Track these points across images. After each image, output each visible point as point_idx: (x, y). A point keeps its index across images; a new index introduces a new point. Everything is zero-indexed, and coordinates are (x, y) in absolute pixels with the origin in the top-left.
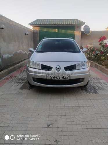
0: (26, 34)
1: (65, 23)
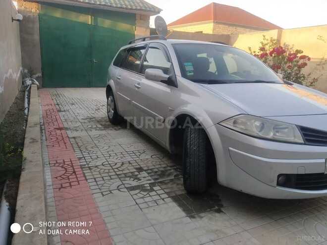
0: (13, 20)
1: (114, 4)
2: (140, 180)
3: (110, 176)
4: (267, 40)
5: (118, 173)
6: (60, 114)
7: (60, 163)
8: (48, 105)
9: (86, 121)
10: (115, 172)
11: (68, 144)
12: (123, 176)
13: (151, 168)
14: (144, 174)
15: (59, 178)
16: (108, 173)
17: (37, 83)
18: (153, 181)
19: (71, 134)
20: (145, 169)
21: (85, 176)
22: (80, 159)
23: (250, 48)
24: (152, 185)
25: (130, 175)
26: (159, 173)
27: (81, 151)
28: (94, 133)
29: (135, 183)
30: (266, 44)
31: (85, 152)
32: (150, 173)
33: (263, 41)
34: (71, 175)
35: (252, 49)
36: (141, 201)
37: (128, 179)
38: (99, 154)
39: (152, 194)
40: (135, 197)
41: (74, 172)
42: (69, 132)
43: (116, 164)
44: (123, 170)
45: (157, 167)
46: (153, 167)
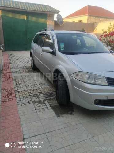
1: (37, 9)
2: (39, 98)
3: (27, 96)
4: (112, 26)
5: (30, 95)
6: (11, 64)
7: (6, 90)
8: (6, 60)
9: (22, 68)
10: (29, 94)
11: (12, 80)
12: (32, 96)
13: (46, 92)
14: (42, 95)
15: (5, 97)
16: (26, 94)
17: (2, 49)
18: (45, 99)
19: (14, 75)
20: (43, 93)
21: (16, 96)
22: (15, 87)
23: (103, 30)
24: (44, 101)
25: (36, 95)
26: (49, 95)
27: (16, 83)
28: (24, 74)
29: (37, 100)
30: (111, 28)
31: (18, 84)
32: (45, 95)
33: (109, 26)
34: (10, 95)
35: (104, 30)
36: (38, 108)
37: (34, 97)
38: (24, 85)
39: (43, 105)
40: (36, 106)
41: (11, 94)
42: (13, 74)
43: (31, 90)
44: (33, 93)
45: (49, 92)
46: (47, 92)
